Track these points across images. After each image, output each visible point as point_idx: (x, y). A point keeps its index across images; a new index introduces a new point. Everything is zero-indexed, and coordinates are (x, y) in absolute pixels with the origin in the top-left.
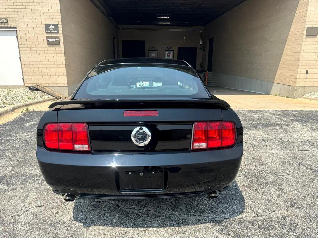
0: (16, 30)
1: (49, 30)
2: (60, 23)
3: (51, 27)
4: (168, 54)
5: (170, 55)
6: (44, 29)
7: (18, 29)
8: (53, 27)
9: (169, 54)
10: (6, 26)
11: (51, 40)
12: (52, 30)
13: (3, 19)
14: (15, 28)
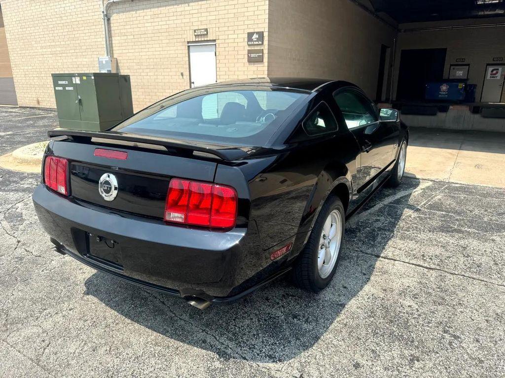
0: (215, 43)
1: (252, 40)
2: (267, 29)
3: (255, 37)
4: (492, 71)
5: (497, 73)
6: (246, 40)
7: (217, 42)
8: (257, 37)
9: (495, 72)
10: (206, 39)
11: (253, 55)
12: (255, 41)
13: (203, 31)
14: (215, 41)
